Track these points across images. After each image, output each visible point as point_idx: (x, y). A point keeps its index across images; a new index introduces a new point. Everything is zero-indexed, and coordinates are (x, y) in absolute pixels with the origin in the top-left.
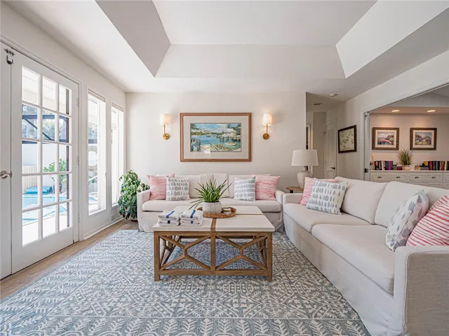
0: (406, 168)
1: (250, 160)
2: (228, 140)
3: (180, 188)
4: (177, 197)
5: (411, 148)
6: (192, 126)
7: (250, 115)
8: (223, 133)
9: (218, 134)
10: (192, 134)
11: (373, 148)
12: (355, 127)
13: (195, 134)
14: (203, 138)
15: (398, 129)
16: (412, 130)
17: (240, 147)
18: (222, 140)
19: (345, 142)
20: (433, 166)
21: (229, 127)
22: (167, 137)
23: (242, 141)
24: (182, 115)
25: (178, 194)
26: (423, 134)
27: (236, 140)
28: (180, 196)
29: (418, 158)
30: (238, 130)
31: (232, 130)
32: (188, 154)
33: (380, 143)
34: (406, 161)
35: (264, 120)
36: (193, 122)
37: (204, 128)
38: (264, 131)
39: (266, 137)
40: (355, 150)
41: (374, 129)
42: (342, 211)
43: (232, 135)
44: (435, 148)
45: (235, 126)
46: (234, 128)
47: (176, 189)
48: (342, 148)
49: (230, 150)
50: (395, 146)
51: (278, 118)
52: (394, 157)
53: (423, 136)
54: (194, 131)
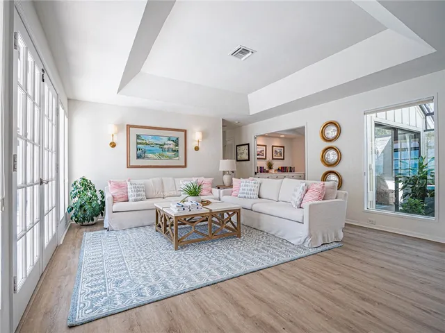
0: (271, 171)
1: (185, 166)
2: (168, 151)
3: (140, 191)
4: (138, 198)
5: (273, 159)
6: (138, 137)
7: (185, 131)
8: (165, 144)
9: (161, 145)
10: (138, 144)
12: (248, 144)
13: (141, 144)
14: (147, 148)
15: (266, 146)
16: (273, 146)
18: (163, 150)
19: (241, 154)
20: (283, 170)
21: (169, 140)
22: (113, 145)
23: (180, 151)
24: (129, 127)
25: (139, 195)
26: (278, 150)
27: (175, 151)
28: (140, 197)
29: (277, 164)
30: (176, 143)
31: (172, 142)
32: (134, 161)
34: (270, 166)
35: (196, 137)
36: (138, 134)
37: (150, 140)
38: (196, 144)
39: (197, 149)
40: (249, 160)
42: (259, 197)
43: (172, 146)
44: (283, 159)
45: (174, 139)
46: (173, 141)
47: (137, 191)
48: (239, 158)
49: (170, 158)
50: (264, 157)
51: (205, 135)
52: (264, 165)
53: (278, 151)
54: (139, 141)
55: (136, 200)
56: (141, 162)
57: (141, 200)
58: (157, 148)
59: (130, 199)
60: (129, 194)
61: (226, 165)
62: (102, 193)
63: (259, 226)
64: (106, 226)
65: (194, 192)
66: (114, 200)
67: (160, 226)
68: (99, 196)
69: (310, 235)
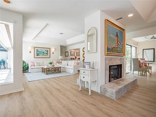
0: (76, 59)
1: (50, 58)
2: (45, 54)
3: (38, 64)
6: (37, 50)
7: (50, 49)
10: (37, 52)
11: (71, 55)
12: (68, 52)
17: (48, 55)
18: (44, 53)
20: (79, 59)
21: (45, 51)
22: (30, 52)
24: (34, 47)
30: (47, 51)
32: (36, 56)
33: (72, 54)
35: (53, 50)
37: (40, 51)
39: (53, 53)
40: (68, 56)
41: (71, 52)
42: (68, 65)
49: (46, 56)
50: (74, 55)
51: (55, 49)
52: (74, 57)
54: (37, 51)
55: (37, 66)
56: (38, 57)
57: (38, 66)
58: (42, 53)
59: (35, 66)
60: (35, 65)
61: (60, 57)
62: (28, 64)
63: (66, 71)
64: (29, 72)
65: (51, 63)
66: (32, 66)
67: (43, 71)
68: (27, 65)
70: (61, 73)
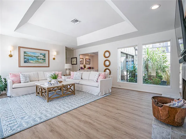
0: (85, 69)
1: (49, 66)
2: (40, 59)
3: (27, 78)
4: (26, 81)
5: (86, 64)
6: (25, 52)
7: (49, 51)
8: (39, 56)
9: (37, 57)
10: (24, 56)
12: (76, 58)
13: (26, 56)
14: (30, 58)
15: (83, 59)
16: (86, 59)
17: (45, 62)
18: (38, 59)
19: (74, 61)
20: (90, 68)
21: (41, 55)
22: (11, 56)
23: (46, 60)
24: (20, 47)
25: (26, 80)
26: (88, 60)
27: (43, 60)
28: (27, 81)
29: (87, 66)
30: (44, 56)
31: (42, 56)
32: (23, 64)
34: (85, 67)
35: (53, 54)
36: (25, 51)
37: (30, 54)
38: (54, 57)
39: (54, 59)
40: (77, 64)
42: (82, 79)
43: (42, 57)
44: (90, 64)
45: (43, 54)
46: (43, 55)
47: (26, 78)
48: (72, 63)
49: (41, 63)
50: (82, 63)
51: (58, 53)
52: (82, 66)
53: (88, 61)
54: (25, 55)
55: (25, 82)
56: (26, 64)
57: (28, 82)
58: (35, 58)
59: (22, 82)
60: (21, 80)
61: (67, 66)
62: (5, 79)
63: (82, 90)
66: (13, 83)
67: (38, 93)
68: (3, 81)
69: (101, 91)
70: (74, 94)
